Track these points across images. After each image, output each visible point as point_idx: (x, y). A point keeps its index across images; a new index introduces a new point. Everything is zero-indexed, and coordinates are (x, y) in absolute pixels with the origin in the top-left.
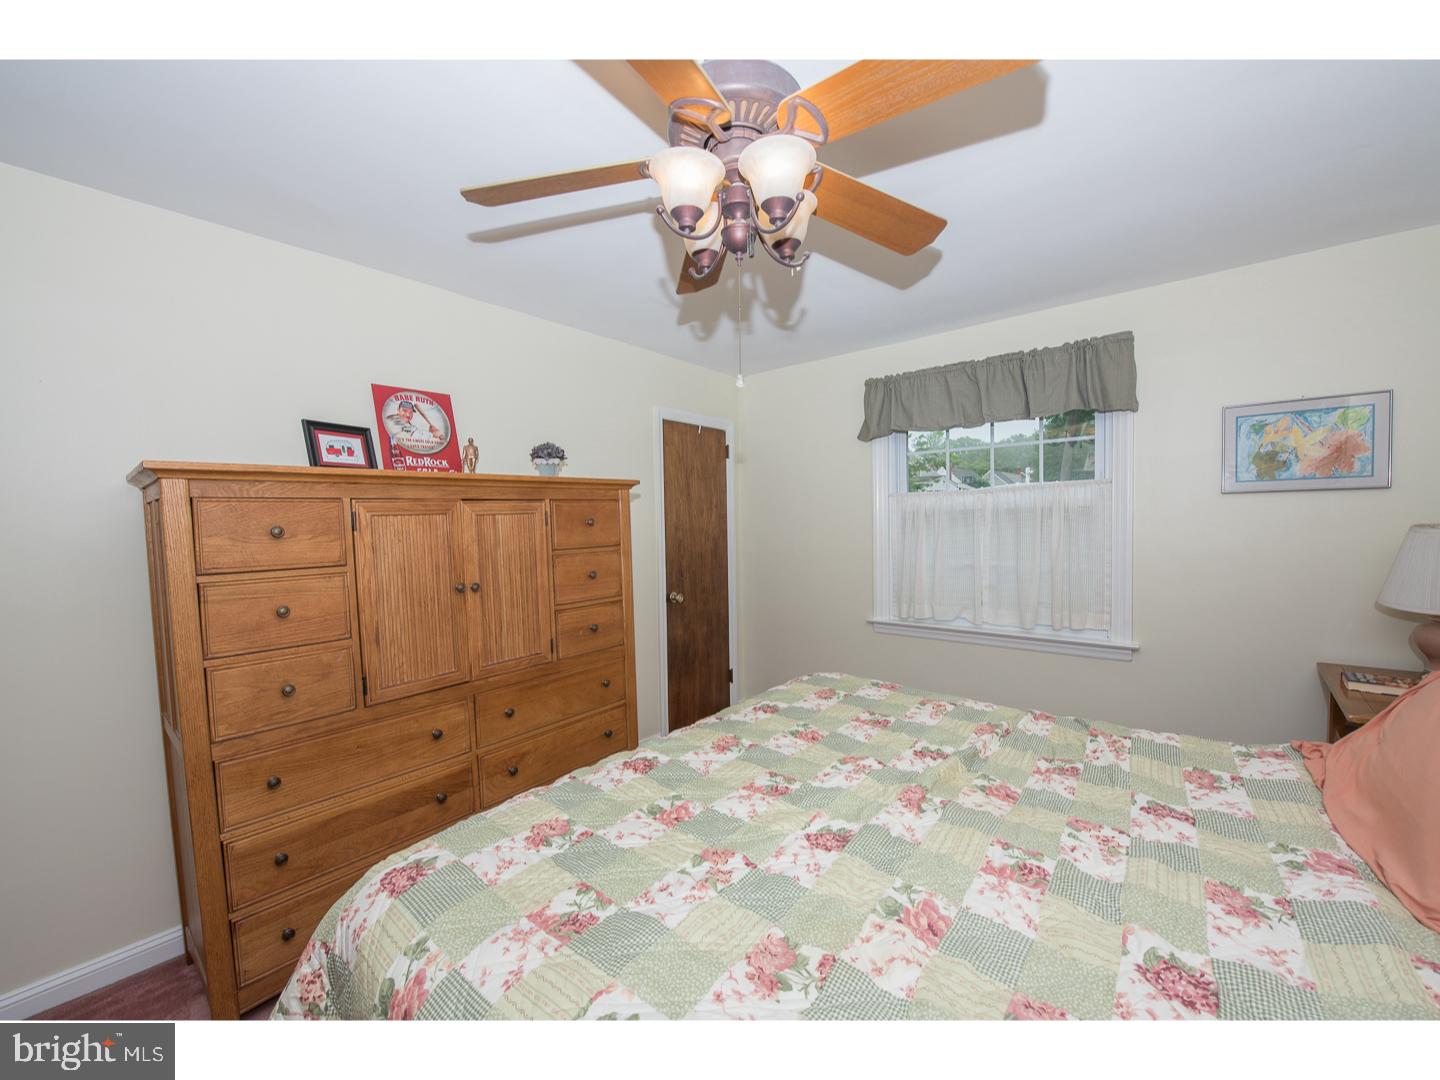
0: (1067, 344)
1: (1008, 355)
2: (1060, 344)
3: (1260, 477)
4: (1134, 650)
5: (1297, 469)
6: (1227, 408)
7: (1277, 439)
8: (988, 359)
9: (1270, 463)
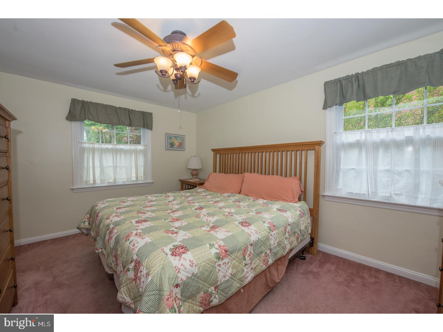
0: (140, 111)
1: (126, 108)
2: (138, 110)
3: (171, 147)
4: (152, 183)
5: (175, 146)
6: (166, 133)
7: (173, 141)
8: (120, 107)
9: (172, 145)
